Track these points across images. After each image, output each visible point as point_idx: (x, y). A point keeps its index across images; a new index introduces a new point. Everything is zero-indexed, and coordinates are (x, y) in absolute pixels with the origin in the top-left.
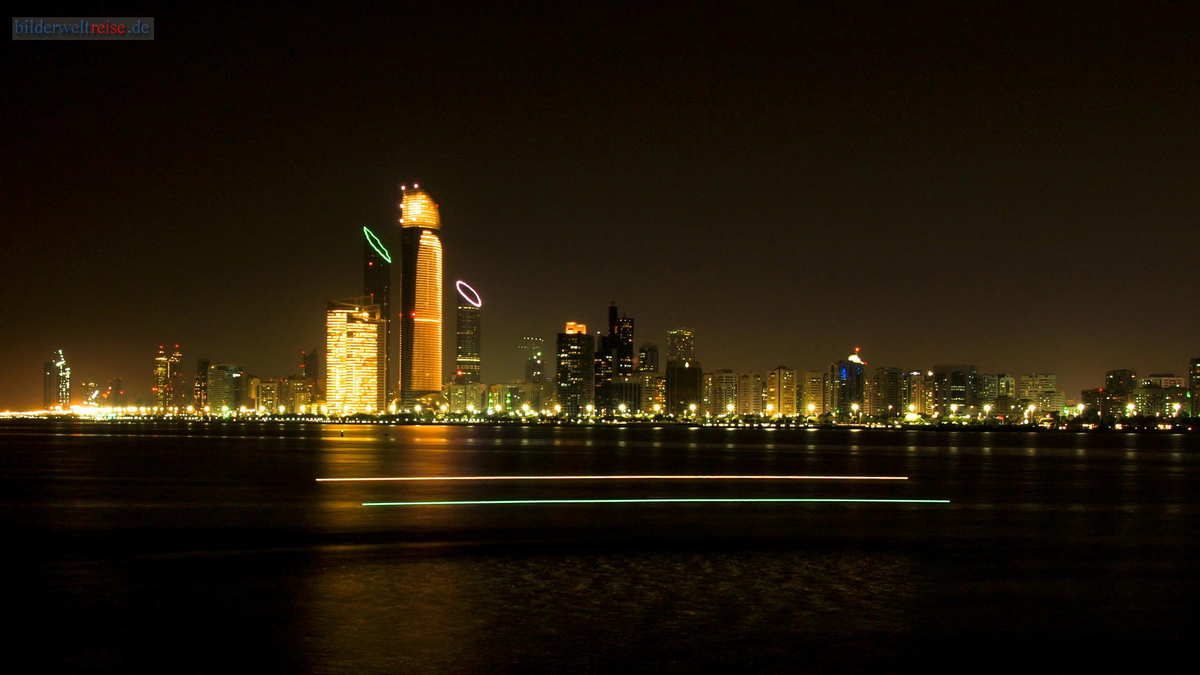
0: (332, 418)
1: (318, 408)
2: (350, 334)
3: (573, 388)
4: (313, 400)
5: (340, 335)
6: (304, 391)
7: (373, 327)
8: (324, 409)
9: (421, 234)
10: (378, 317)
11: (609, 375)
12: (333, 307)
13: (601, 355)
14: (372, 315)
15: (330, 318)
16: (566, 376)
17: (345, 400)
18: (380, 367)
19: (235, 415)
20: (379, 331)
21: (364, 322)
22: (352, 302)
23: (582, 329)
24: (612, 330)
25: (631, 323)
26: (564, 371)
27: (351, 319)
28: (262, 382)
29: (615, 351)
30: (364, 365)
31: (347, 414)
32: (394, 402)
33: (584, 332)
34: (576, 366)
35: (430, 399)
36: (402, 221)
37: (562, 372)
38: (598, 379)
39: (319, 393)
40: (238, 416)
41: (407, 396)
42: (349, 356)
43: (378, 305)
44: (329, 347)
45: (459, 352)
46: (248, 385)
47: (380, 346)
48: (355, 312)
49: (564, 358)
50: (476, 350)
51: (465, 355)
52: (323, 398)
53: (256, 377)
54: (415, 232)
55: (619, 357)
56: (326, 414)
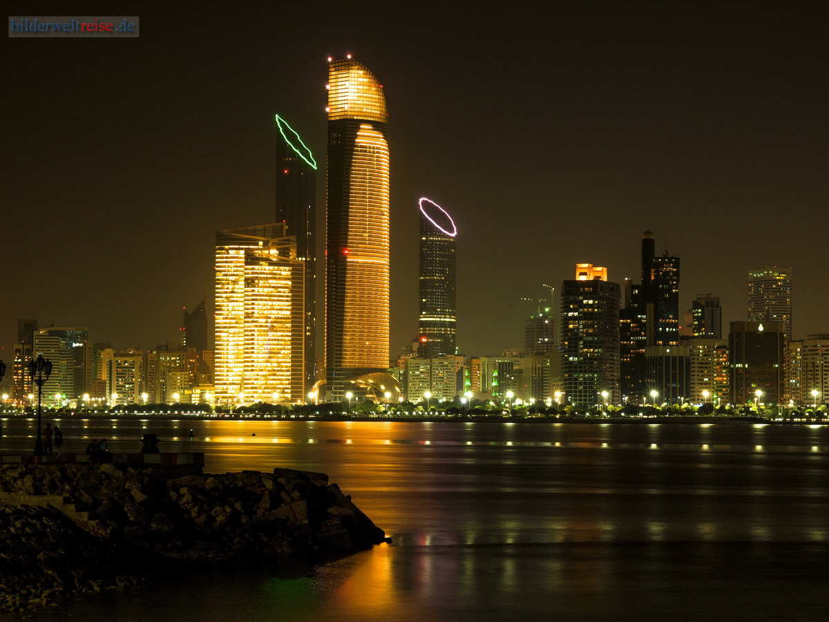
0: (219, 410)
1: (202, 395)
2: (250, 282)
3: (587, 364)
4: (194, 383)
5: (235, 282)
6: (182, 368)
7: (285, 271)
8: (210, 397)
9: (358, 129)
10: (293, 255)
11: (641, 344)
12: (225, 240)
13: (629, 313)
14: (284, 253)
15: (220, 257)
16: (577, 347)
17: (243, 384)
18: (296, 331)
19: (73, 406)
20: (295, 277)
21: (271, 263)
22: (254, 233)
23: (602, 273)
24: (646, 275)
25: (676, 265)
26: (573, 339)
27: (251, 259)
28: (115, 355)
29: (650, 307)
30: (272, 329)
31: (243, 404)
32: (316, 386)
33: (605, 278)
34: (591, 331)
35: (371, 381)
36: (328, 110)
37: (570, 340)
38: (625, 350)
39: (204, 372)
40: (79, 407)
41: (337, 375)
42: (247, 316)
43: (293, 238)
44: (219, 301)
45: (423, 307)
46: (96, 359)
47: (295, 301)
48: (259, 249)
49: (573, 318)
50: (451, 304)
51: (432, 312)
52: (211, 380)
53: (109, 347)
54: (349, 126)
55: (657, 317)
56: (213, 405)
